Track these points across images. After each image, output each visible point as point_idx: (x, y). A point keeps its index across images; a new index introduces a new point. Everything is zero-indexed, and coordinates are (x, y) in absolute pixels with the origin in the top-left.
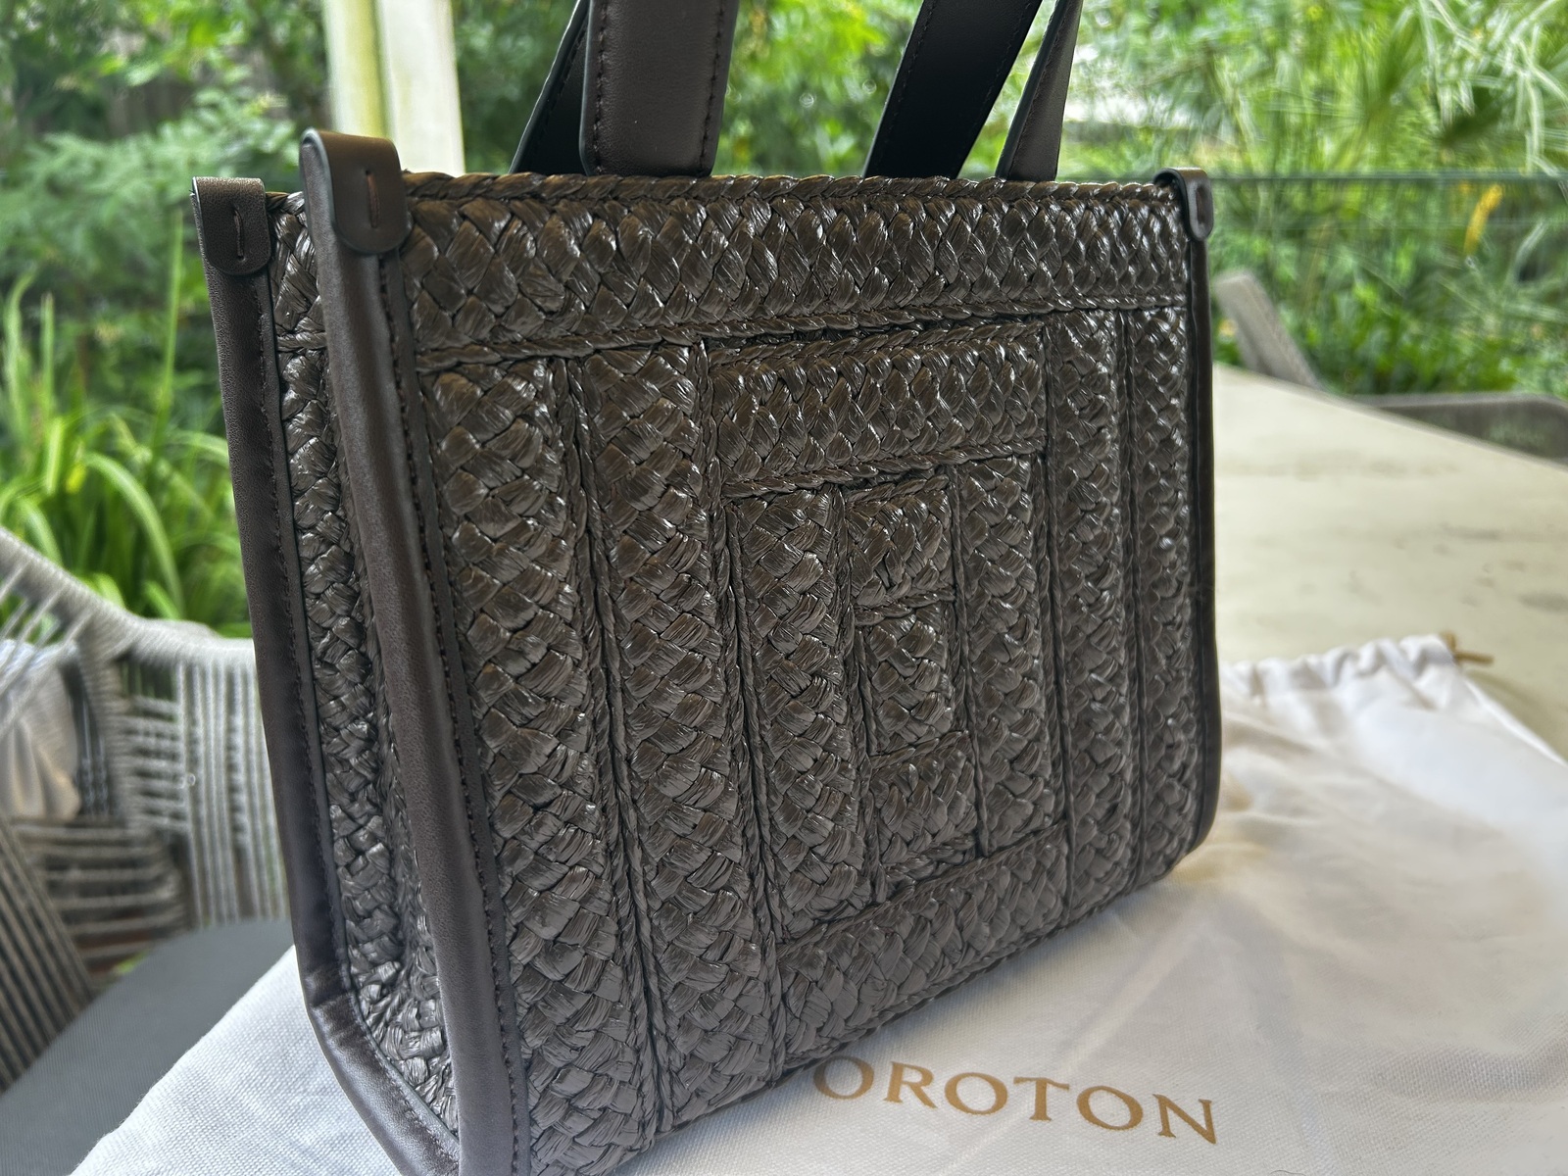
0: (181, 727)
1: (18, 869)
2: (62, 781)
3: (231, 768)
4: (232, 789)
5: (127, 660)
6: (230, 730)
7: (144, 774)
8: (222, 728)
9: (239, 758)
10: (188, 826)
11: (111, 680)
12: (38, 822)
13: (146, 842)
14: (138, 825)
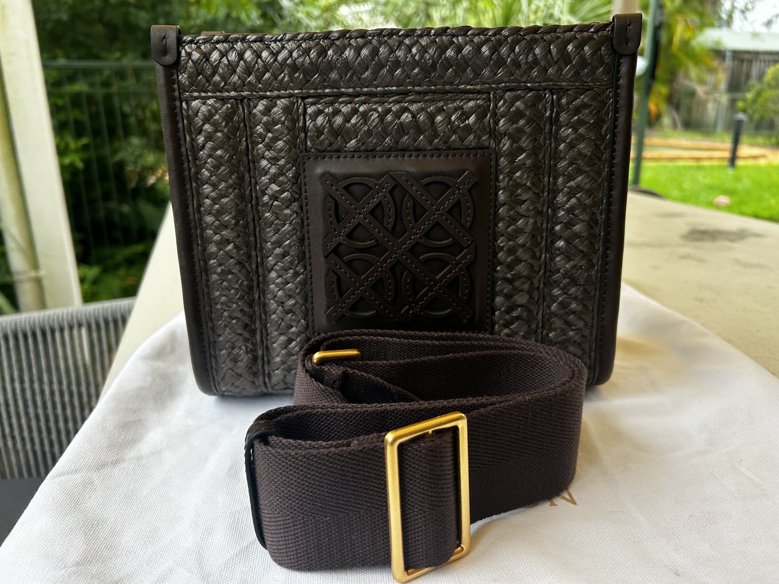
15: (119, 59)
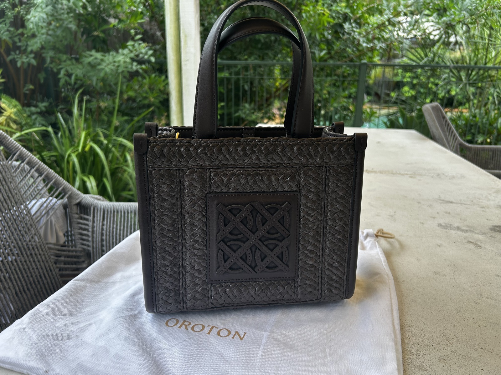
0: (90, 224)
1: (47, 256)
2: (61, 234)
3: (102, 234)
4: (102, 240)
5: (79, 205)
6: (103, 225)
7: (81, 234)
8: (101, 224)
9: (104, 232)
10: (91, 249)
11: (75, 210)
12: (54, 244)
13: (81, 252)
14: (79, 247)
15: (246, 60)
